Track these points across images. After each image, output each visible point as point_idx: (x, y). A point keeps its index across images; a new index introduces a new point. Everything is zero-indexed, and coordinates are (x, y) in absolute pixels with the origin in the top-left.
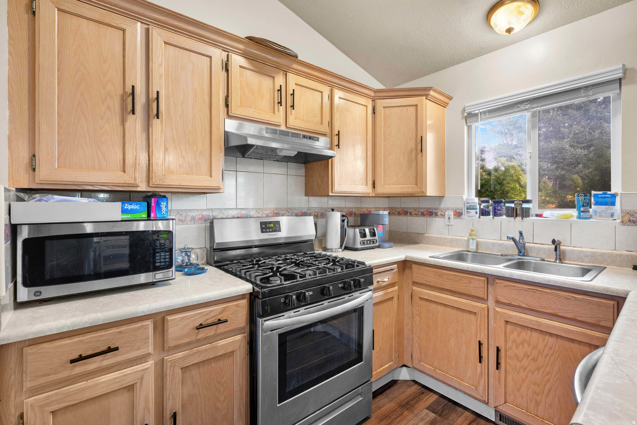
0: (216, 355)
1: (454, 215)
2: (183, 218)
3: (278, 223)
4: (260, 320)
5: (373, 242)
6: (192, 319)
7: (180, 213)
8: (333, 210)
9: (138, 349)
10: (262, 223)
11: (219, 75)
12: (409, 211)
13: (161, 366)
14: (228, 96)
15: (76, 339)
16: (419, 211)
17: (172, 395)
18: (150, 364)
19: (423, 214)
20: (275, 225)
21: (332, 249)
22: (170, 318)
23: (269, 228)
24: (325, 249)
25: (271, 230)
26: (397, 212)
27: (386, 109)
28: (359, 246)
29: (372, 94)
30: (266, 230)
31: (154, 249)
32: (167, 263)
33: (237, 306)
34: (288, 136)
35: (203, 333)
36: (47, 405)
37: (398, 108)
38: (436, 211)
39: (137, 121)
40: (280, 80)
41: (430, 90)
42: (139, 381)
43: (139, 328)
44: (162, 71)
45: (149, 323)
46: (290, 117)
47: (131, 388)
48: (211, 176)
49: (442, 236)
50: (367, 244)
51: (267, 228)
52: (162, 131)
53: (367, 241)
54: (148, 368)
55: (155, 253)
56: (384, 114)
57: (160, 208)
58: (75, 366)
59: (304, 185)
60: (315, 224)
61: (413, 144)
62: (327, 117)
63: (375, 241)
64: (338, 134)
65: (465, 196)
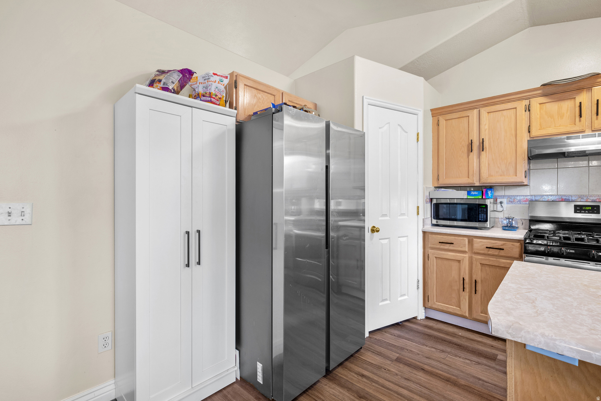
0: (499, 265)
2: (512, 200)
3: (597, 207)
6: (486, 243)
7: (510, 197)
9: (461, 247)
10: (576, 206)
11: (523, 115)
13: (471, 259)
14: (530, 126)
15: (442, 236)
17: (476, 273)
18: (467, 255)
20: (592, 209)
22: (475, 240)
23: (585, 210)
25: (587, 212)
30: (581, 211)
31: (478, 212)
32: (485, 220)
33: (512, 245)
34: (594, 137)
35: (491, 252)
36: (434, 254)
39: (474, 154)
40: (581, 98)
42: (462, 260)
43: (462, 240)
45: (466, 240)
46: (596, 121)
47: (459, 261)
48: (516, 176)
52: (486, 156)
54: (465, 257)
55: (479, 214)
57: (488, 194)
58: (441, 245)
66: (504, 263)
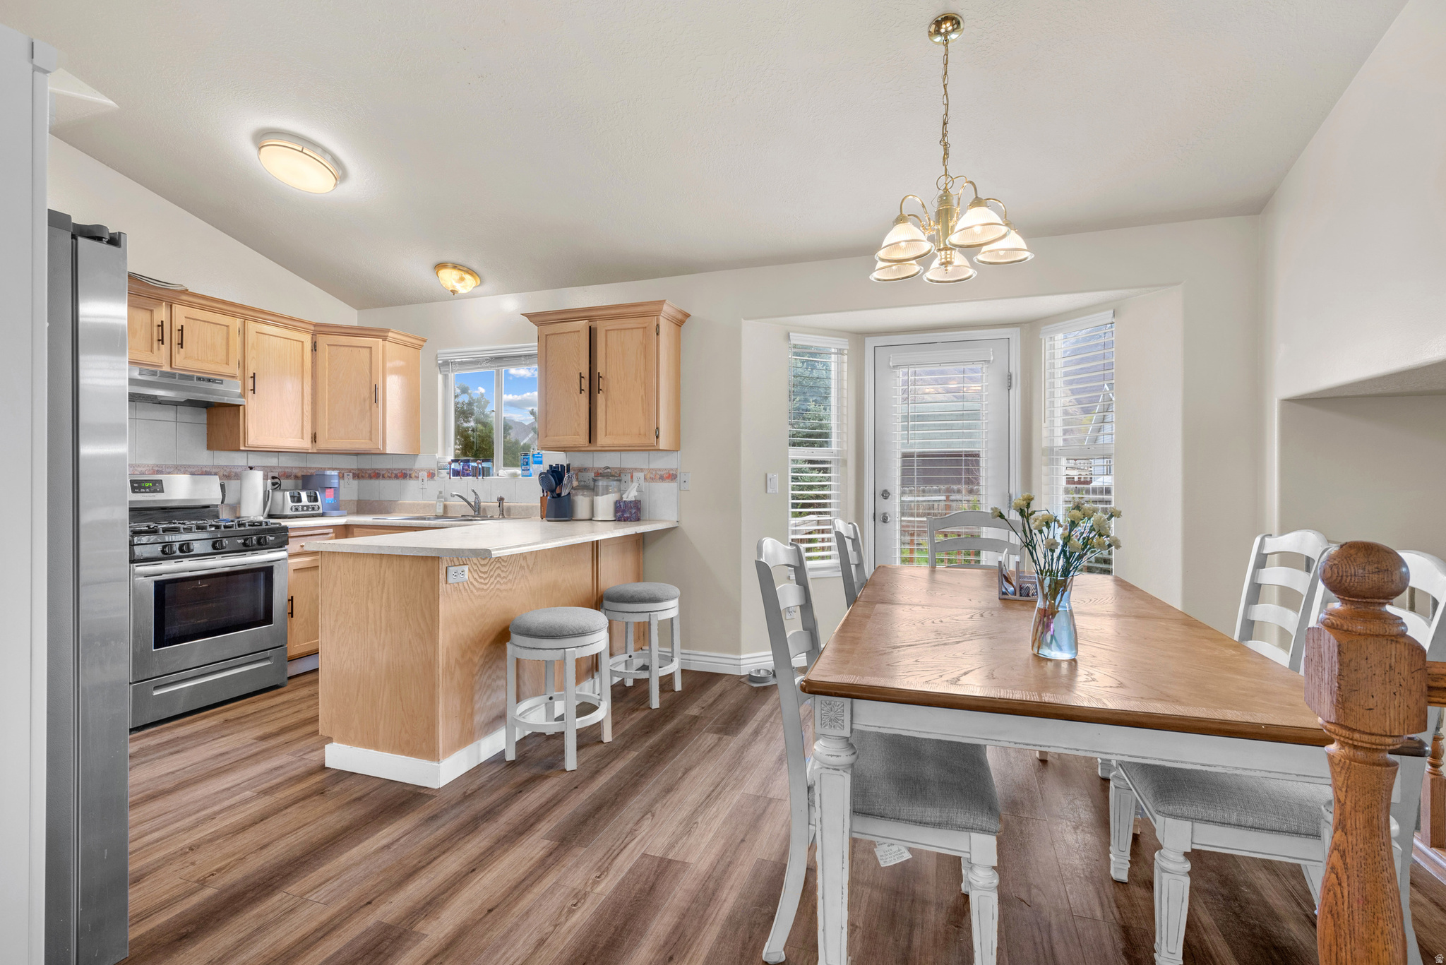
1: (428, 476)
3: (160, 482)
5: (313, 509)
8: (251, 468)
12: (382, 473)
16: (392, 473)
19: (397, 477)
20: (154, 485)
21: (249, 517)
23: (145, 488)
24: (238, 517)
25: (148, 490)
26: (367, 475)
27: (332, 347)
28: (288, 512)
29: (312, 328)
30: (140, 490)
34: (175, 378)
37: (347, 348)
38: (411, 472)
40: (162, 314)
41: (389, 332)
46: (177, 355)
49: (415, 502)
50: (303, 510)
51: (141, 488)
53: (303, 506)
56: (329, 353)
59: (206, 436)
60: (223, 487)
61: (365, 392)
62: (236, 355)
63: (316, 508)
64: (254, 377)
65: (439, 455)
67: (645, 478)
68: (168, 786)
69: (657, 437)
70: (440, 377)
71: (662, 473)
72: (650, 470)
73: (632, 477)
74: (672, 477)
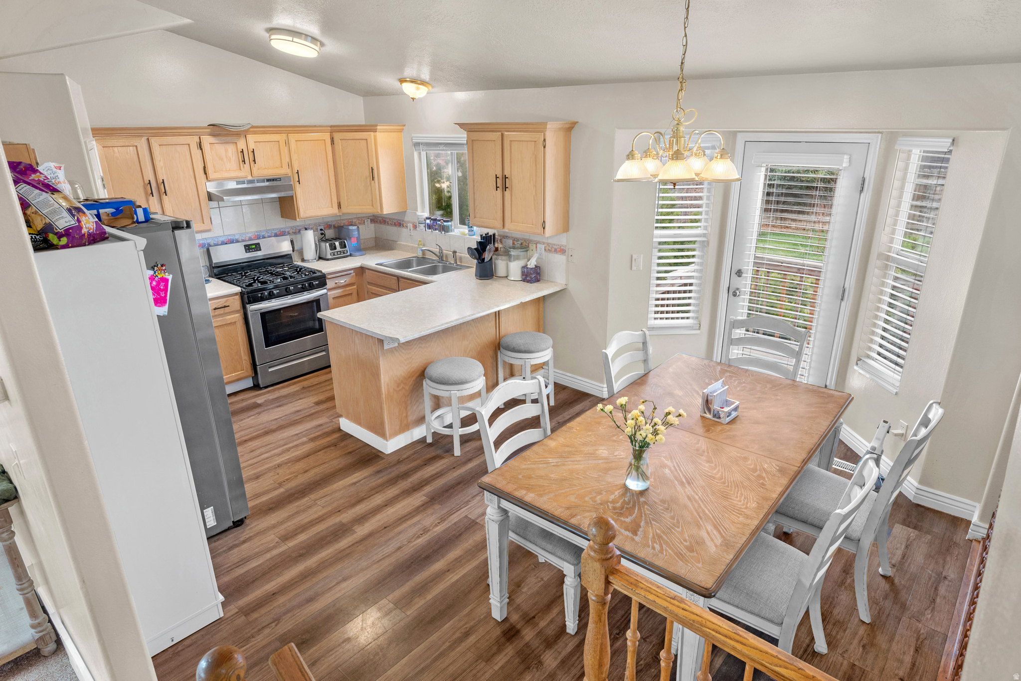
0: (226, 323)
1: (413, 227)
3: (258, 244)
4: (248, 306)
5: (344, 253)
8: (306, 229)
10: (245, 246)
11: (197, 153)
14: (205, 167)
16: (391, 223)
19: (395, 225)
20: (256, 246)
21: (308, 260)
23: (252, 249)
24: (303, 260)
25: (254, 250)
27: (343, 141)
28: (329, 257)
29: (330, 129)
30: (249, 251)
33: (234, 299)
35: (218, 312)
37: (352, 141)
38: (403, 223)
40: (241, 144)
44: (162, 164)
46: (254, 168)
48: (204, 223)
50: (338, 255)
51: (249, 249)
52: (169, 201)
53: (337, 252)
56: (342, 145)
59: (280, 211)
60: (292, 242)
61: (367, 173)
62: (286, 160)
63: (345, 252)
64: (298, 173)
65: (419, 213)
66: (230, 319)
67: (545, 250)
68: (274, 427)
69: (544, 228)
70: (416, 154)
71: (557, 247)
72: (548, 244)
73: (536, 247)
74: (562, 251)
